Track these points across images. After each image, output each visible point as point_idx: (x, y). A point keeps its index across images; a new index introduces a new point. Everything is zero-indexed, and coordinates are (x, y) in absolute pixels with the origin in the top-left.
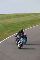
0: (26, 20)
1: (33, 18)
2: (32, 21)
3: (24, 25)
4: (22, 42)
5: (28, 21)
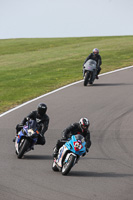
0: (53, 60)
1: (77, 55)
2: (74, 63)
3: (47, 77)
4: (77, 149)
5: (62, 64)
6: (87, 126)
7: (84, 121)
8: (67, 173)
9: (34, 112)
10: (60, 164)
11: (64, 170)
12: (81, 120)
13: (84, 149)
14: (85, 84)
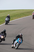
6: (22, 36)
7: (21, 34)
8: (17, 49)
9: (2, 32)
10: (15, 46)
11: (16, 48)
12: (20, 34)
13: (21, 42)
14: (6, 24)
